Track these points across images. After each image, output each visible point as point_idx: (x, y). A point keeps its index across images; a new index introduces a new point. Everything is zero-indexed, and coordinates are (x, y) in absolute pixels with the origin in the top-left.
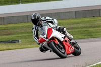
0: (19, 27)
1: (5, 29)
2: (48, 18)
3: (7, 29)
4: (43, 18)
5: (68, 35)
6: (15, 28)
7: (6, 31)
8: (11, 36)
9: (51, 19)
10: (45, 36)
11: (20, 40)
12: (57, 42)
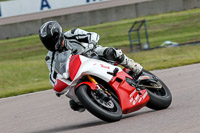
4: (68, 33)
9: (86, 33)
12: (95, 85)
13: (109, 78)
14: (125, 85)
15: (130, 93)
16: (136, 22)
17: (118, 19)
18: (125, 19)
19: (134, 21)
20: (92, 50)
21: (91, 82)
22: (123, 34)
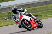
0: (42, 7)
1: (35, 9)
2: (21, 9)
3: (36, 9)
5: (34, 17)
6: (40, 8)
7: (36, 10)
8: (38, 13)
9: (23, 9)
10: (19, 19)
11: (42, 15)
12: (26, 22)
13: (29, 20)
14: (33, 22)
15: (34, 24)
16: (10, 12)
17: (5, 11)
18: (7, 11)
19: (9, 12)
20: (25, 13)
21: (25, 21)
22: (6, 15)
